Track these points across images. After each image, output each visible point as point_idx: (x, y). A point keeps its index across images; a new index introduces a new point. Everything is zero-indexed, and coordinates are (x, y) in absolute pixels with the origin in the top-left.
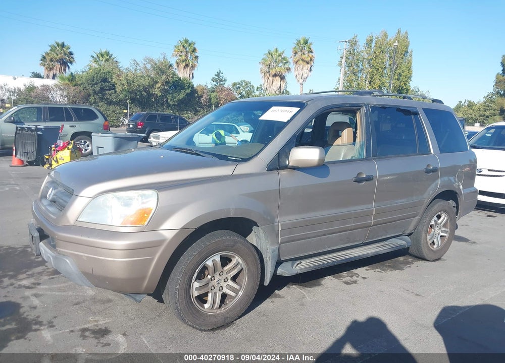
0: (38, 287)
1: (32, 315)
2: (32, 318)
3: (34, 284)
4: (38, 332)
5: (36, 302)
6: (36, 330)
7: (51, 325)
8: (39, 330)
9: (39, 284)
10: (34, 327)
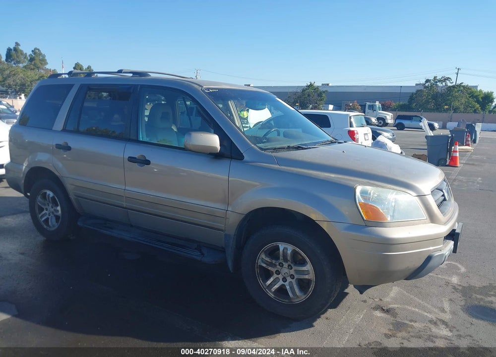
0: (434, 319)
1: (457, 296)
2: (458, 294)
3: (435, 323)
4: (459, 283)
5: (446, 306)
6: (460, 285)
7: (448, 283)
8: (458, 285)
9: (431, 321)
10: (460, 288)
